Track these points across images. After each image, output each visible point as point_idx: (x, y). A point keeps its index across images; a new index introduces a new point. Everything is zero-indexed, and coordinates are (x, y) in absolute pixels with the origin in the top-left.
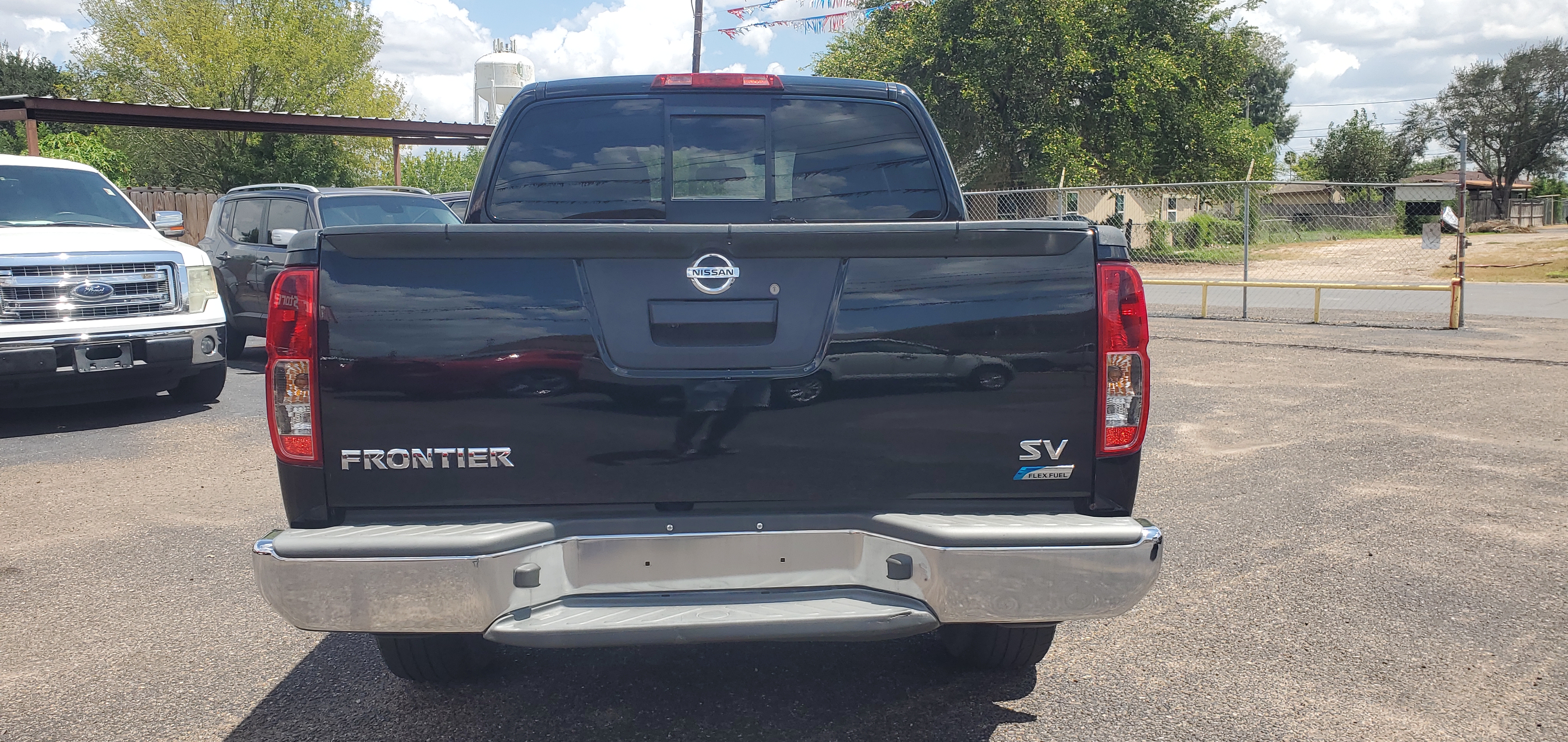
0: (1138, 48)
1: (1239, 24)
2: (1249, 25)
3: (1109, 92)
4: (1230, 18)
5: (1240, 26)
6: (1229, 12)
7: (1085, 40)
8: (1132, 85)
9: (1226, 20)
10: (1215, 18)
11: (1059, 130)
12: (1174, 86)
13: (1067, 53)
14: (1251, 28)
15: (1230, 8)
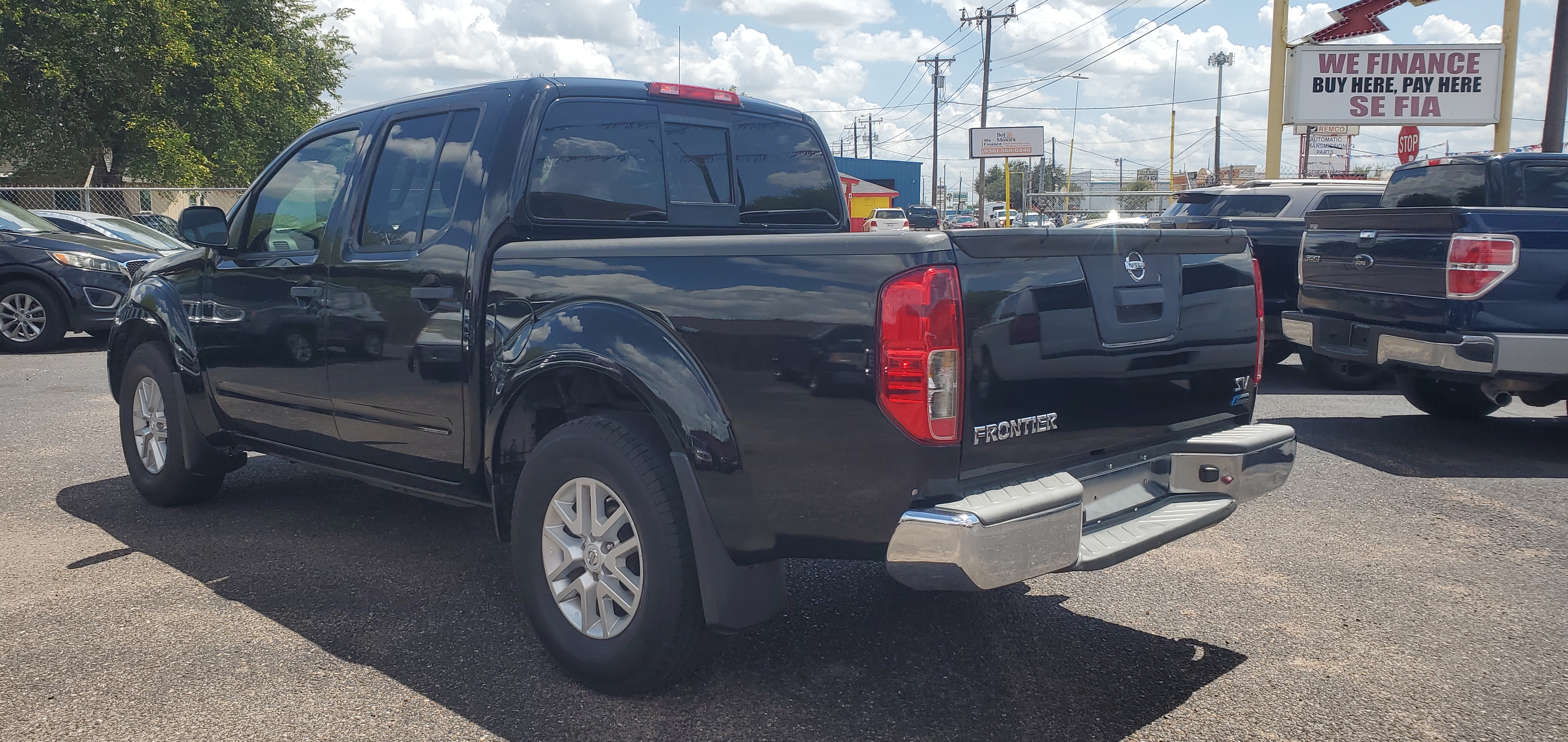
0: (237, 45)
1: (330, 32)
2: (339, 34)
3: (210, 88)
4: (321, 25)
5: (331, 35)
6: (320, 19)
7: (186, 31)
8: (236, 82)
9: (318, 27)
10: (308, 24)
11: (163, 124)
12: (275, 87)
13: (167, 42)
14: (343, 37)
15: (320, 16)
